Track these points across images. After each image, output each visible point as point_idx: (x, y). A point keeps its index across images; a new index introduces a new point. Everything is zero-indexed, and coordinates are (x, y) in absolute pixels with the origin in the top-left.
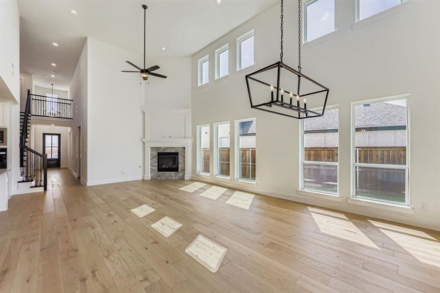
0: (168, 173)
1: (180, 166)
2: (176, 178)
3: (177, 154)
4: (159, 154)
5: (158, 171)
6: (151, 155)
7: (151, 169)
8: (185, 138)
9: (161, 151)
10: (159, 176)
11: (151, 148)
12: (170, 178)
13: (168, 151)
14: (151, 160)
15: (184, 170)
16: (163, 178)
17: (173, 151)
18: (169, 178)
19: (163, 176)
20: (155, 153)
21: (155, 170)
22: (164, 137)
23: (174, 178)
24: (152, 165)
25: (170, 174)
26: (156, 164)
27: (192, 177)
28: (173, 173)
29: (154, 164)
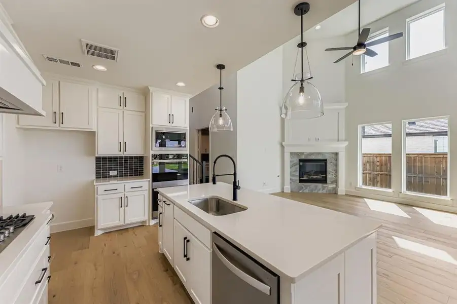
0: (313, 185)
1: (330, 177)
2: (324, 191)
3: (325, 161)
4: (300, 161)
5: (300, 182)
6: (291, 162)
7: (291, 179)
8: (338, 141)
9: (303, 157)
10: (301, 188)
11: (291, 153)
12: (316, 191)
13: (313, 157)
14: (290, 168)
15: (336, 181)
16: (306, 191)
17: (320, 157)
18: (314, 192)
19: (306, 188)
20: (296, 160)
21: (296, 180)
22: (309, 140)
23: (320, 192)
24: (291, 175)
26: (298, 174)
27: (346, 191)
28: (320, 185)
29: (294, 173)
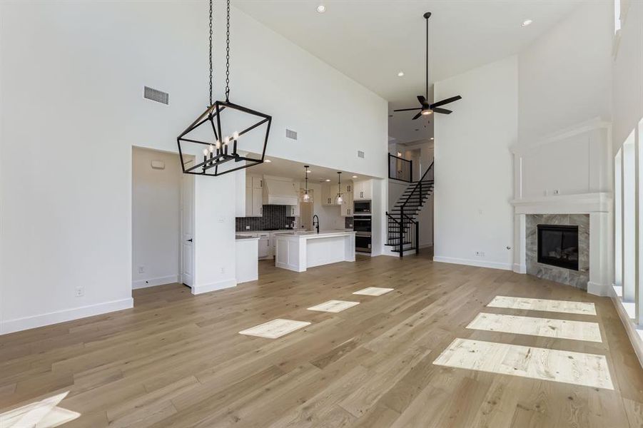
0: (556, 270)
1: (582, 259)
2: (574, 284)
3: (575, 229)
4: (540, 228)
5: (539, 261)
6: (527, 228)
7: (527, 255)
8: (589, 191)
9: (543, 222)
10: (540, 271)
11: (527, 215)
12: (560, 281)
13: (556, 223)
14: (527, 237)
15: (587, 270)
16: (546, 277)
17: (567, 223)
18: (557, 281)
19: (546, 273)
20: (534, 226)
21: (534, 258)
22: (545, 194)
23: (567, 283)
24: (528, 249)
25: (561, 273)
26: (536, 248)
28: (566, 272)
29: (532, 246)
